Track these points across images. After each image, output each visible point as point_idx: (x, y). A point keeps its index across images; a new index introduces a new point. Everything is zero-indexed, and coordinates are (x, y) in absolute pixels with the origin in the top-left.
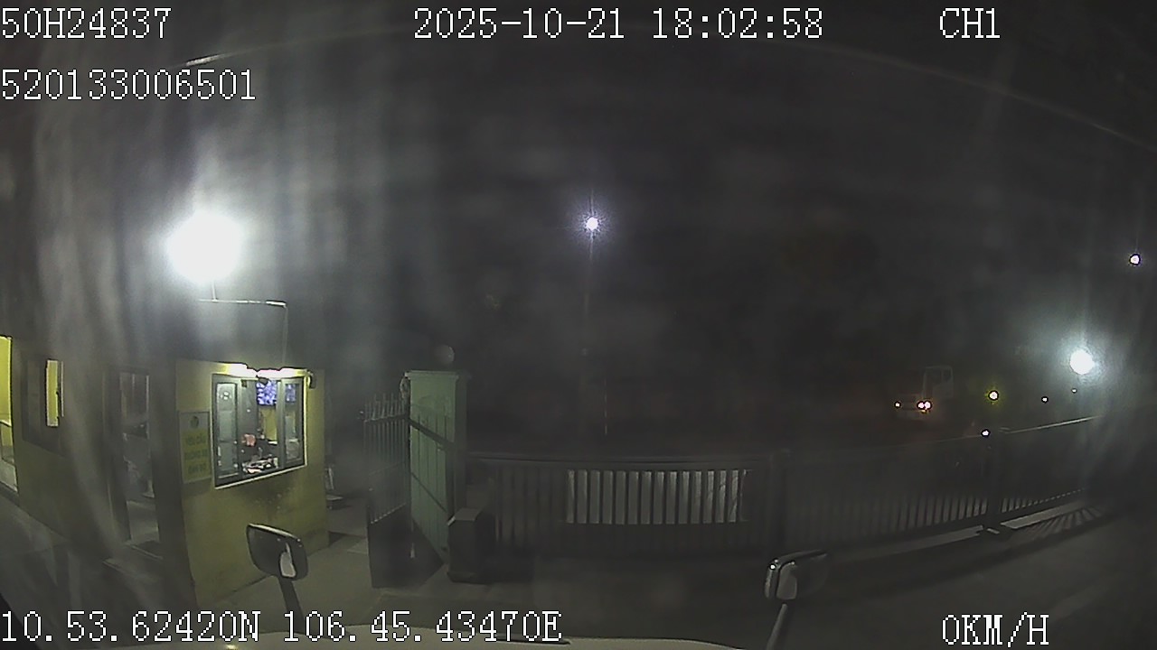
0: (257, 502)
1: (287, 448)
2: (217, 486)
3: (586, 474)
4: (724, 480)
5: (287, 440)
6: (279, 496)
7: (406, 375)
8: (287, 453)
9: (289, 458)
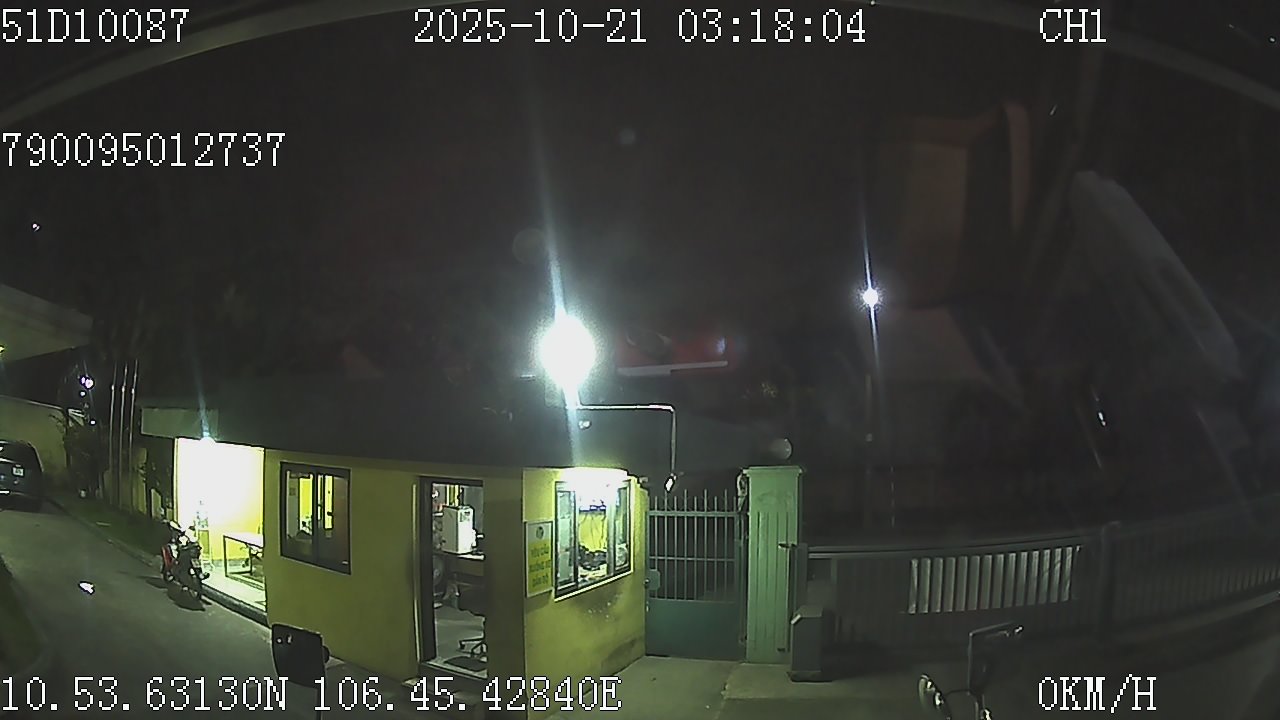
0: (590, 611)
1: (617, 554)
2: (556, 597)
3: (929, 562)
4: (1058, 558)
5: (617, 547)
6: (609, 604)
7: (745, 472)
8: (617, 559)
9: (618, 564)
